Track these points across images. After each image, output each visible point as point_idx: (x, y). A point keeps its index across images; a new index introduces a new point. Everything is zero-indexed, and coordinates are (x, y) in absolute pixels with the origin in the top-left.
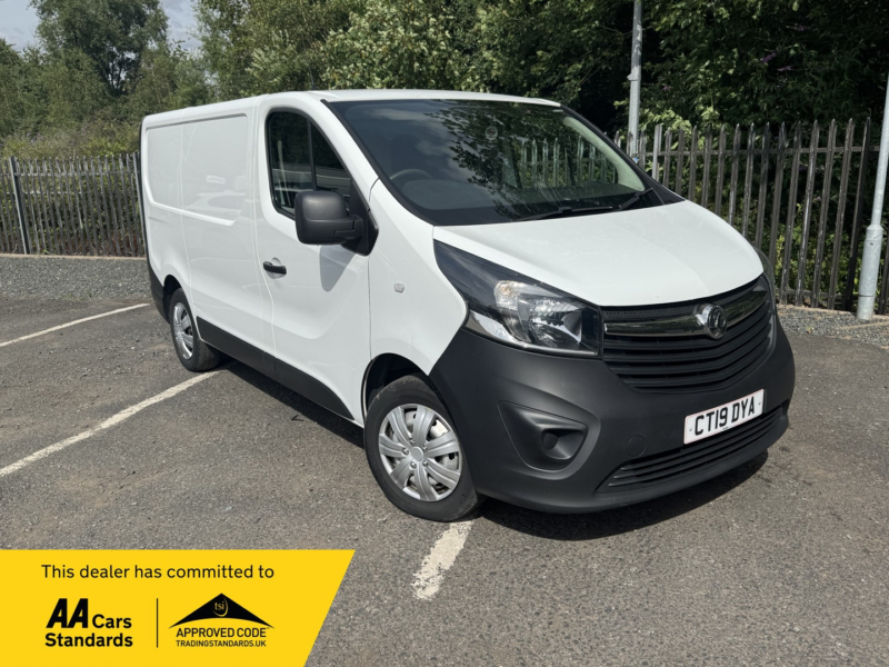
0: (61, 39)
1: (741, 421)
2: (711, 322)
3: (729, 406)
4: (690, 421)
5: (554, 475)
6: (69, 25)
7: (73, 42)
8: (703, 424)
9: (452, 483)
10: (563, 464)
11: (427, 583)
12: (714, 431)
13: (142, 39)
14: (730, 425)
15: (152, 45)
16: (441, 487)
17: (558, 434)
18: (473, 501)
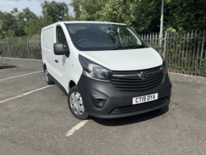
0: (46, 14)
1: (150, 100)
2: (142, 76)
3: (146, 96)
4: (134, 99)
5: (99, 109)
6: (48, 10)
7: (49, 14)
8: (138, 100)
9: (83, 111)
10: (101, 107)
11: (70, 133)
12: (142, 102)
13: (63, 13)
14: (147, 101)
15: (65, 15)
16: (81, 112)
17: (100, 100)
18: (87, 115)
